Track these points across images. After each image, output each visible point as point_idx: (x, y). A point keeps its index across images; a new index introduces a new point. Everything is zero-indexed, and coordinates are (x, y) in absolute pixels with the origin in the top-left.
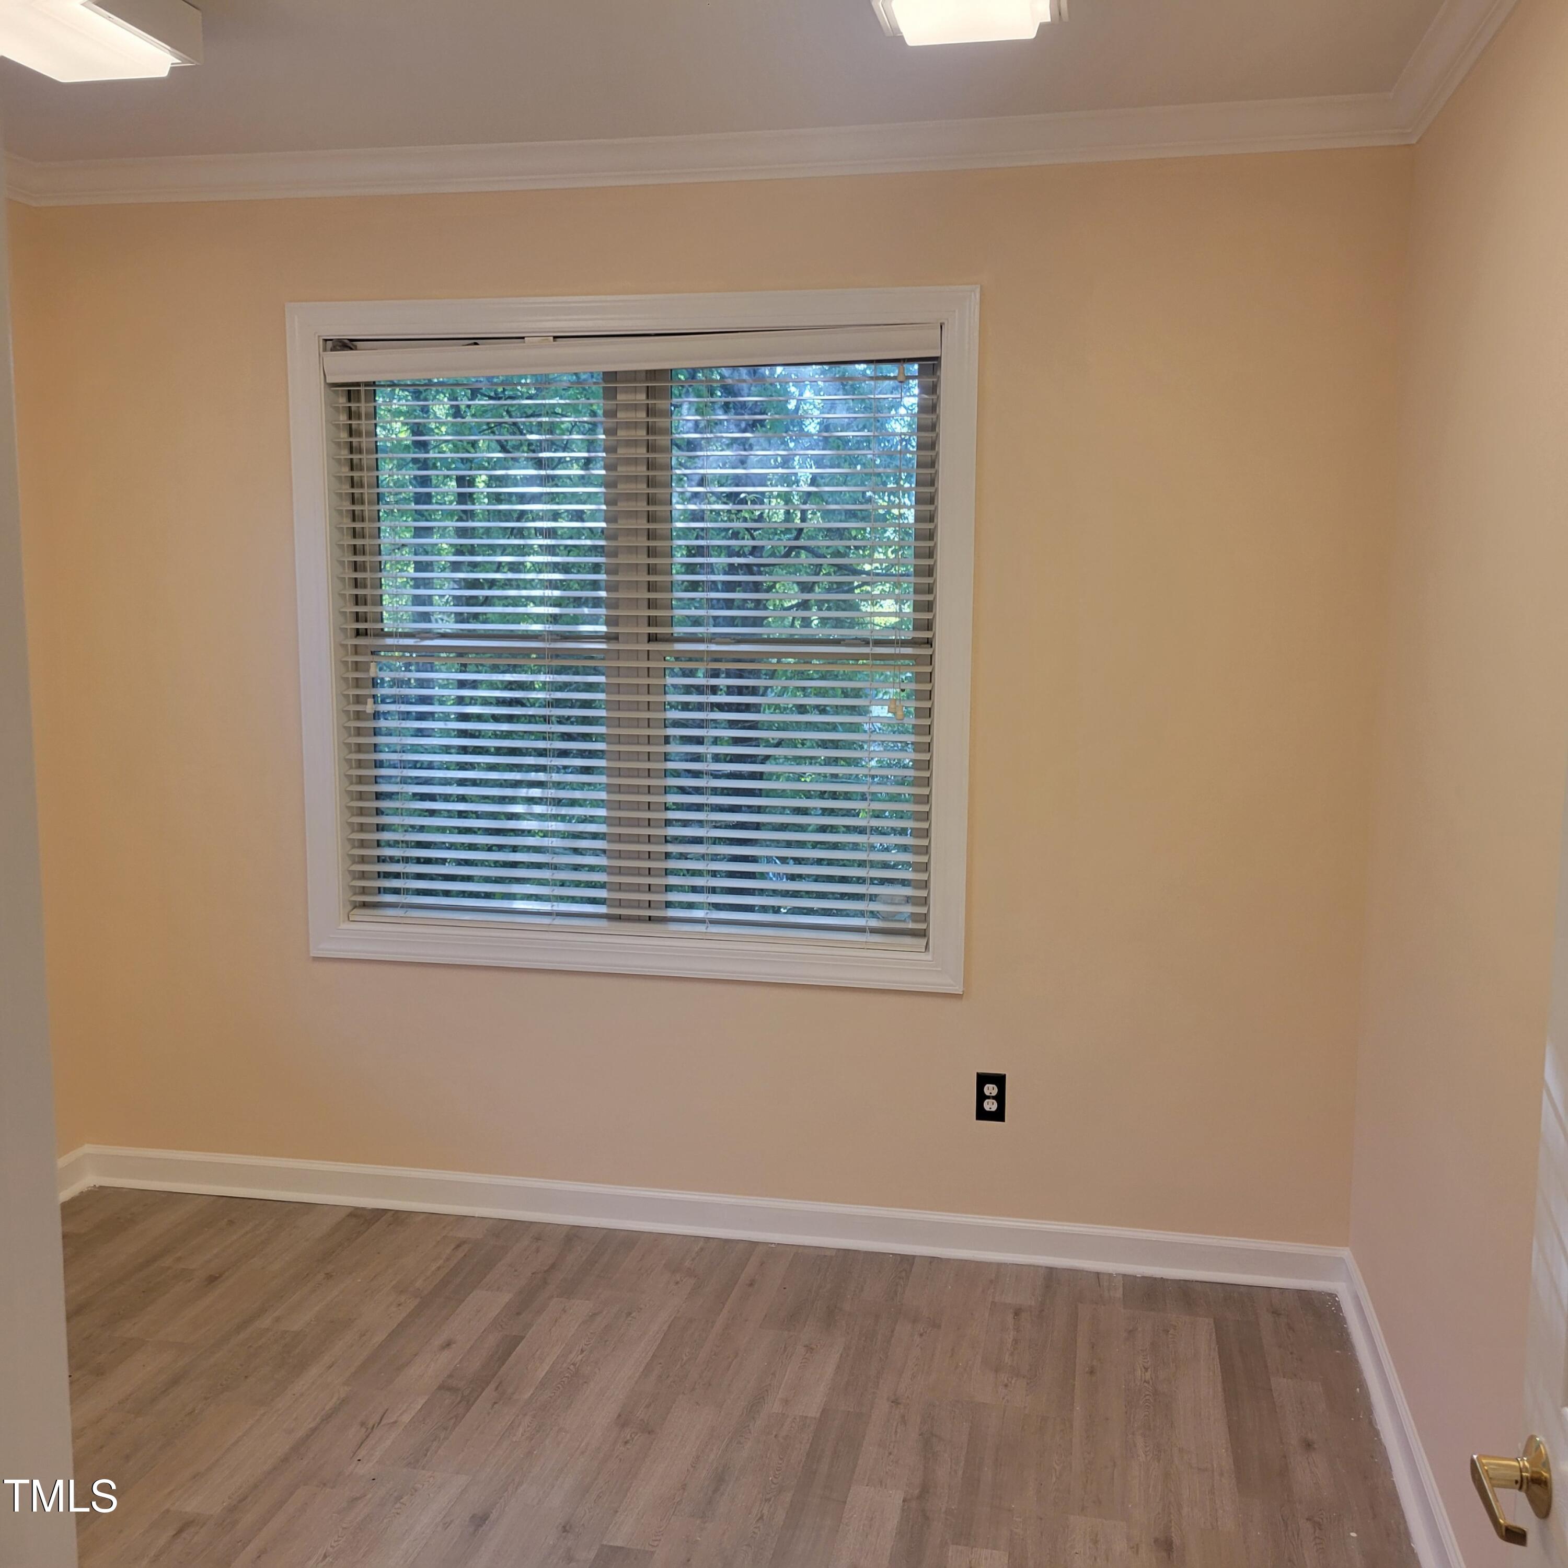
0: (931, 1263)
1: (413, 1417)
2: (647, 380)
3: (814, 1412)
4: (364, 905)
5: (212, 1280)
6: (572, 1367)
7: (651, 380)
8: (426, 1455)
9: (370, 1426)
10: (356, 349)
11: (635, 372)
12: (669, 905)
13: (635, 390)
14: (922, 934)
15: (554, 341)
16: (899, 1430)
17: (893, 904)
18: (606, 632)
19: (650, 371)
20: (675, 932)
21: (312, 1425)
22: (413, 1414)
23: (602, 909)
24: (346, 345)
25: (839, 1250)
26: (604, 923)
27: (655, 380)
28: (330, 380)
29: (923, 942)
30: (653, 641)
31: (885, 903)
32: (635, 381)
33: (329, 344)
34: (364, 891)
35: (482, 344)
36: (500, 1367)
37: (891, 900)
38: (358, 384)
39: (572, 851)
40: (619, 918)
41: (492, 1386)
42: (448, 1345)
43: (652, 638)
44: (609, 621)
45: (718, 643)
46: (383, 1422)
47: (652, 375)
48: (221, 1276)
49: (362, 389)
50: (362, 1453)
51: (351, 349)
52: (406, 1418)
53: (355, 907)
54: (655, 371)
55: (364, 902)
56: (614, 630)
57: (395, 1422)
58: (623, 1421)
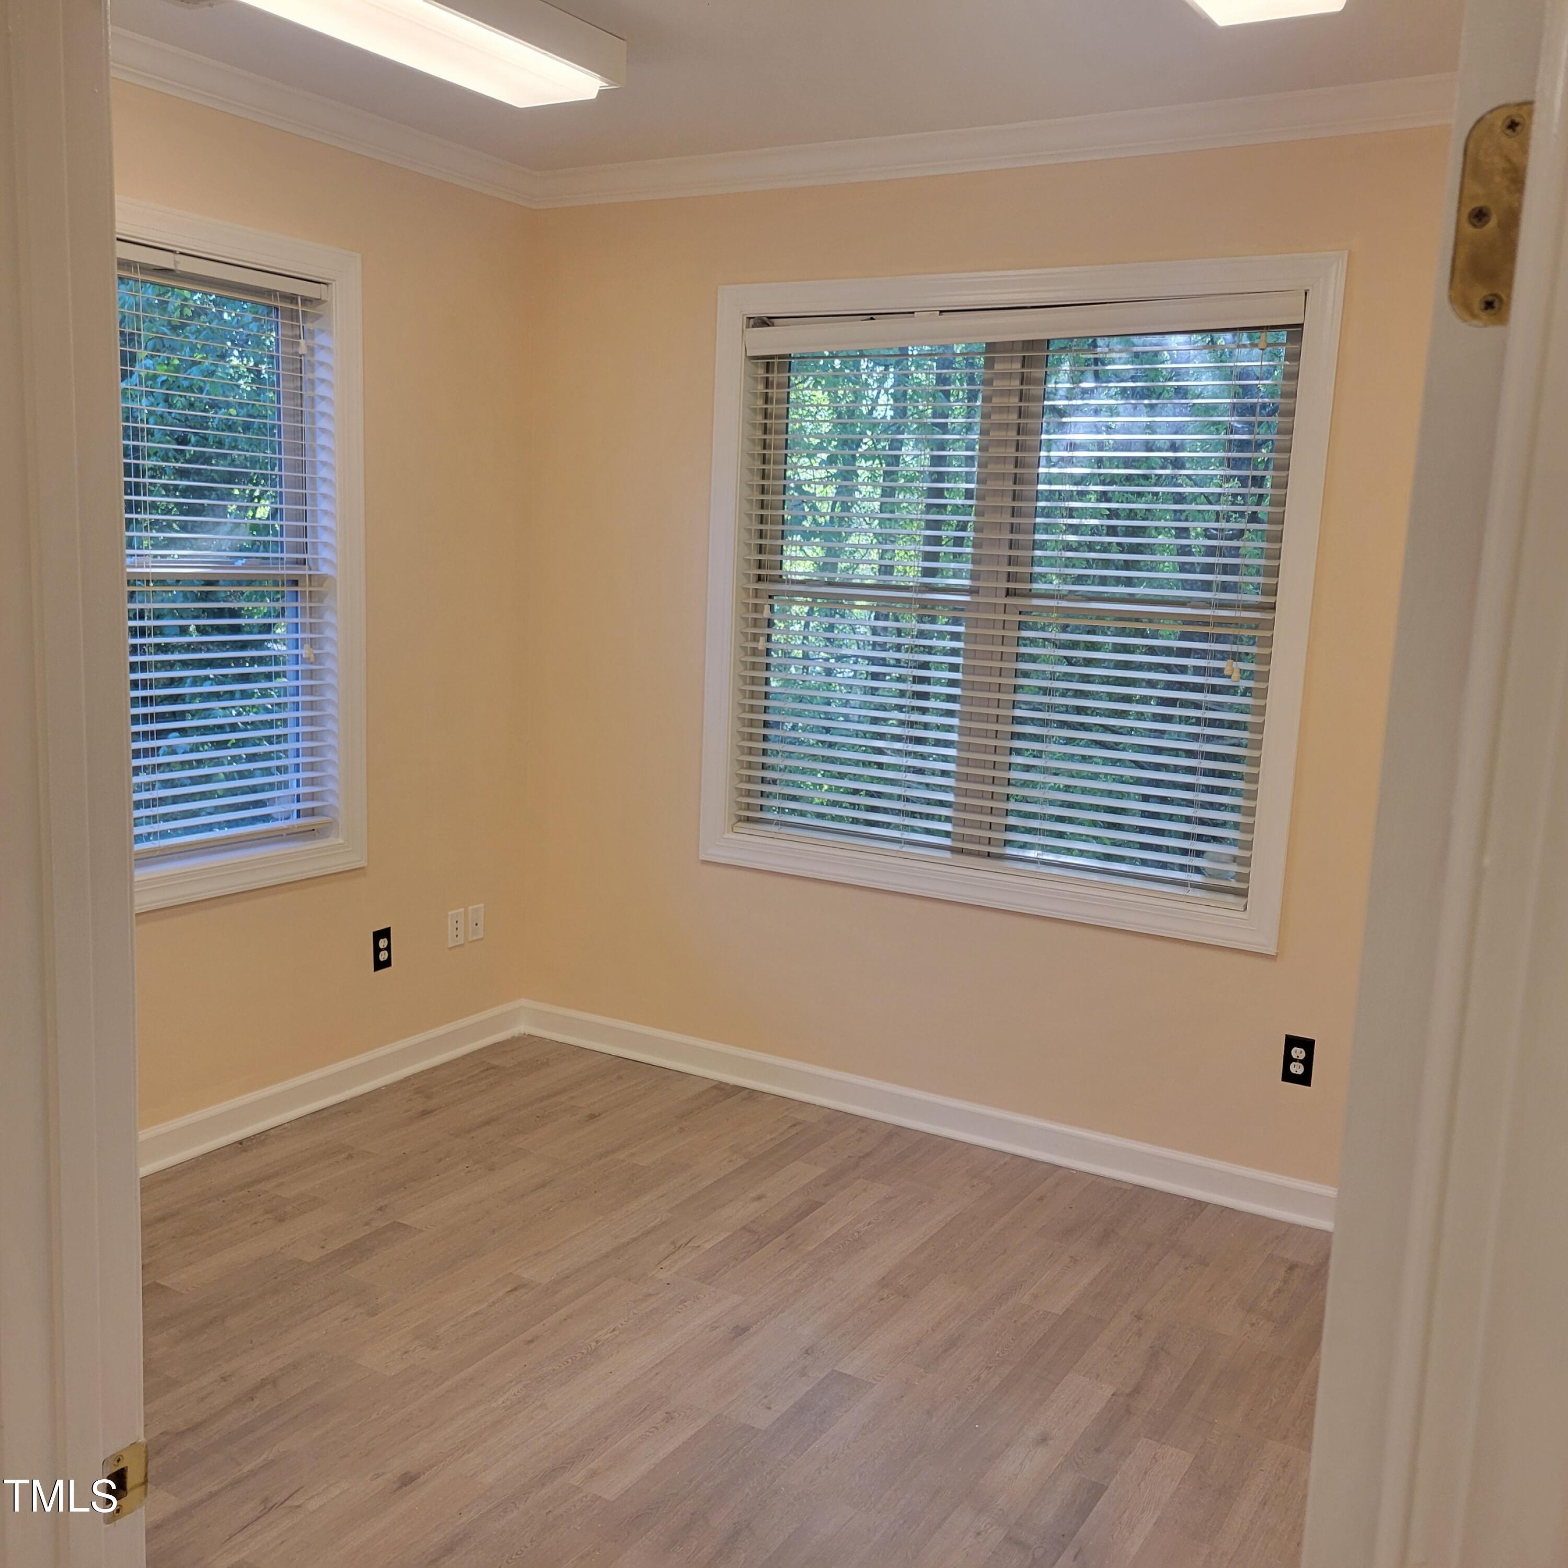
0: (1222, 1211)
1: (714, 1246)
2: (1023, 350)
3: (1058, 1309)
4: (748, 820)
5: (592, 1117)
6: (856, 1234)
7: (1028, 350)
8: (714, 1275)
9: (678, 1246)
10: (773, 325)
11: (1013, 342)
12: (1007, 843)
13: (1012, 359)
14: (1242, 894)
15: (940, 315)
16: (1131, 1339)
17: (1218, 862)
18: (970, 586)
19: (1029, 341)
20: (1007, 868)
21: (634, 1236)
22: (715, 1243)
23: (947, 842)
24: (765, 322)
25: (1136, 1185)
26: (947, 855)
27: (1033, 350)
28: (749, 354)
29: (1242, 901)
30: (1011, 595)
31: (1212, 860)
32: (1012, 351)
33: (752, 321)
34: (749, 807)
35: (879, 319)
36: (795, 1224)
37: (1217, 858)
38: (772, 357)
39: (924, 786)
40: (960, 851)
41: (785, 1236)
42: (759, 1198)
43: (1009, 593)
44: (974, 576)
45: (1069, 600)
46: (689, 1245)
47: (1030, 345)
48: (599, 1115)
49: (776, 361)
50: (666, 1263)
51: (769, 325)
52: (708, 1246)
53: (740, 821)
54: (1033, 341)
55: (748, 817)
56: (977, 584)
57: (699, 1247)
58: (884, 1283)
